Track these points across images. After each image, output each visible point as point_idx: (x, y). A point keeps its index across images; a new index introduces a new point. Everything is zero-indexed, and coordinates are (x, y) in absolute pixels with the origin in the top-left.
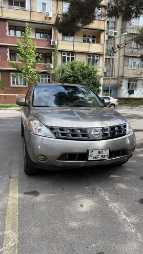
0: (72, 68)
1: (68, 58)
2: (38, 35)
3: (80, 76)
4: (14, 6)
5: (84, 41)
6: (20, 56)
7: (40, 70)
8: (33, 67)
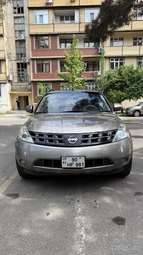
0: (120, 74)
1: (117, 64)
2: (87, 44)
3: (129, 80)
4: (65, 21)
5: (135, 44)
6: (67, 66)
7: (86, 79)
8: (79, 76)
